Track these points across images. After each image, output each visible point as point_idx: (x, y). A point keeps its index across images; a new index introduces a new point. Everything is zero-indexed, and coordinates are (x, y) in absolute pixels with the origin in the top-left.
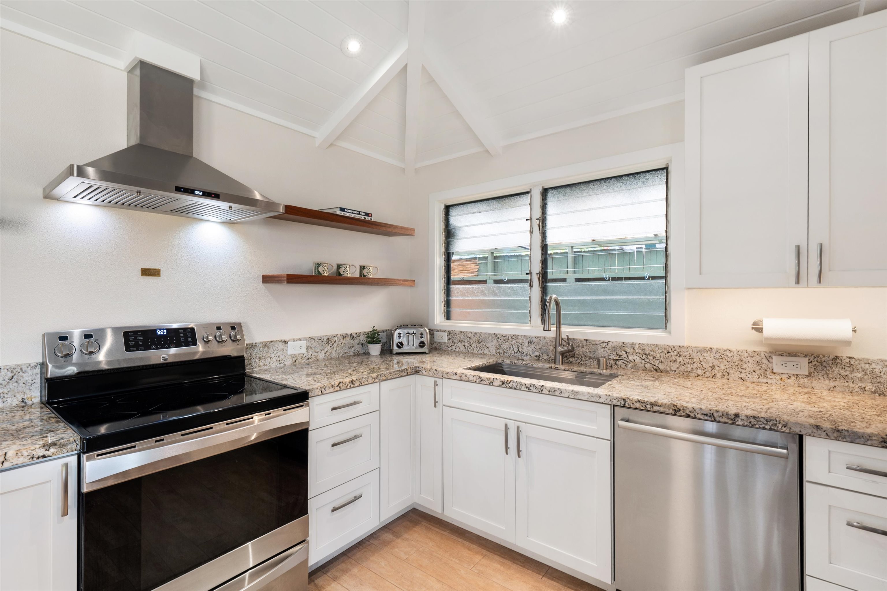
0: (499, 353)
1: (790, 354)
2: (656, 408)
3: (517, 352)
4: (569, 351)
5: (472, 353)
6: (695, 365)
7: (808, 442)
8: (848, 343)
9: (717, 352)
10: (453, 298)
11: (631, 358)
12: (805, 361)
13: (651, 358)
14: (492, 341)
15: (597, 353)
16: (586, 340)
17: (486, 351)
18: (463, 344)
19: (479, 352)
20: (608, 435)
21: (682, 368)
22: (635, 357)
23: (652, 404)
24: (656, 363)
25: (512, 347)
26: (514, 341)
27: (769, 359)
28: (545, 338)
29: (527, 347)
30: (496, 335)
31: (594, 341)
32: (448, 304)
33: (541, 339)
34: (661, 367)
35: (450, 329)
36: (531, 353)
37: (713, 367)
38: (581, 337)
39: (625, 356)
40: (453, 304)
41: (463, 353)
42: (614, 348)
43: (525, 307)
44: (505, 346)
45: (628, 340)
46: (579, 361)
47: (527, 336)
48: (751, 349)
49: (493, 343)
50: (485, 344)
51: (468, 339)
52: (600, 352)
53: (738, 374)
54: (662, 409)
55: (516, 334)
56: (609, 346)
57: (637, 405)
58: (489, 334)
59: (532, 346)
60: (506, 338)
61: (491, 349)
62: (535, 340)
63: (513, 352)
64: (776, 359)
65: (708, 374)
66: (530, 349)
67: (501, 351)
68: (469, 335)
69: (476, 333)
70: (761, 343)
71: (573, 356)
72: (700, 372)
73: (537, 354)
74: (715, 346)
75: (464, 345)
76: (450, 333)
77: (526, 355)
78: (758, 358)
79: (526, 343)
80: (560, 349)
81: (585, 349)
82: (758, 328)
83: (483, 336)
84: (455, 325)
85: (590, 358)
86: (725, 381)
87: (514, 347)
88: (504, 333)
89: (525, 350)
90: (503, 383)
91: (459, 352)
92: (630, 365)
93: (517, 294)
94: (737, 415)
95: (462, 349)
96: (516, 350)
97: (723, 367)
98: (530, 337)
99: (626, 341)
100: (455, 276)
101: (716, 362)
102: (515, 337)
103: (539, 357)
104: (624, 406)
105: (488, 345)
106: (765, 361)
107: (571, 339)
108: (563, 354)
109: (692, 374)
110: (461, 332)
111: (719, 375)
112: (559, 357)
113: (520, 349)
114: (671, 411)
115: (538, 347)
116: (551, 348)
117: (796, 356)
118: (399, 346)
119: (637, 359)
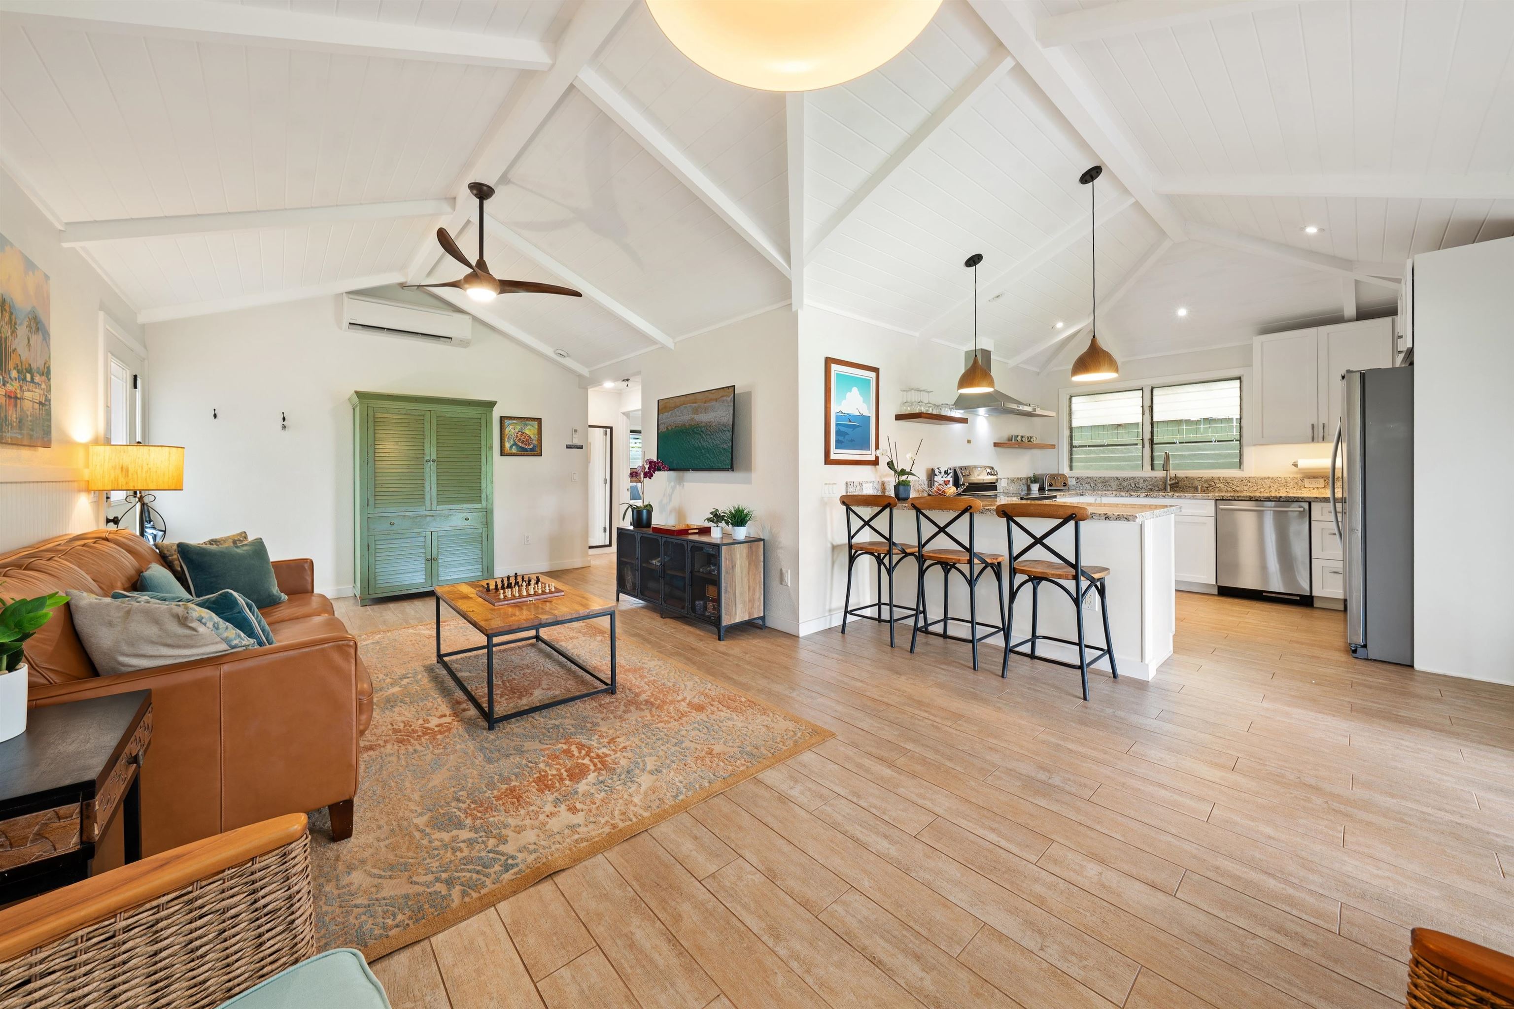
1: (1314, 478)
2: (1240, 498)
4: (1176, 483)
7: (1313, 504)
9: (1272, 479)
10: (1074, 456)
11: (1217, 485)
12: (1323, 480)
13: (1231, 484)
14: (1114, 482)
15: (1194, 484)
16: (1187, 477)
18: (1089, 485)
19: (1103, 489)
20: (1214, 514)
21: (1250, 489)
23: (1238, 497)
24: (1234, 487)
26: (1132, 481)
27: (1302, 480)
28: (1156, 477)
30: (1117, 478)
31: (1192, 477)
32: (1071, 460)
33: (1153, 478)
34: (1238, 489)
35: (1078, 476)
37: (1270, 487)
38: (1183, 476)
39: (1214, 484)
40: (1074, 460)
41: (1089, 490)
42: (1206, 481)
43: (1138, 460)
44: (1124, 484)
45: (1216, 476)
46: (1181, 489)
47: (1142, 477)
48: (1292, 476)
50: (1107, 484)
52: (1196, 483)
53: (1285, 490)
54: (1243, 498)
56: (1203, 480)
57: (1230, 498)
58: (1111, 477)
59: (1146, 483)
60: (1125, 479)
61: (1112, 486)
62: (1148, 478)
63: (1131, 487)
64: (1306, 480)
66: (1144, 485)
67: (1121, 487)
68: (1095, 479)
69: (1100, 477)
70: (1297, 473)
71: (1178, 487)
73: (1150, 487)
74: (1271, 476)
76: (1078, 478)
77: (1141, 488)
78: (1295, 479)
79: (1142, 481)
80: (1169, 482)
81: (1186, 482)
82: (1296, 465)
83: (1106, 479)
84: (1077, 473)
85: (1189, 487)
87: (1132, 484)
88: (1127, 476)
89: (1140, 485)
90: (1147, 495)
91: (1085, 490)
92: (1217, 489)
93: (1132, 453)
94: (1281, 497)
95: (1089, 487)
96: (1133, 486)
97: (1276, 486)
98: (1145, 477)
100: (1075, 443)
101: (1272, 484)
102: (1134, 478)
103: (1151, 489)
104: (1223, 500)
105: (1110, 484)
106: (1300, 482)
108: (1170, 485)
109: (1257, 492)
110: (1088, 477)
112: (1168, 487)
113: (1137, 485)
114: (1248, 499)
115: (1151, 481)
116: (1161, 483)
117: (1317, 478)
118: (1050, 485)
119: (1222, 486)
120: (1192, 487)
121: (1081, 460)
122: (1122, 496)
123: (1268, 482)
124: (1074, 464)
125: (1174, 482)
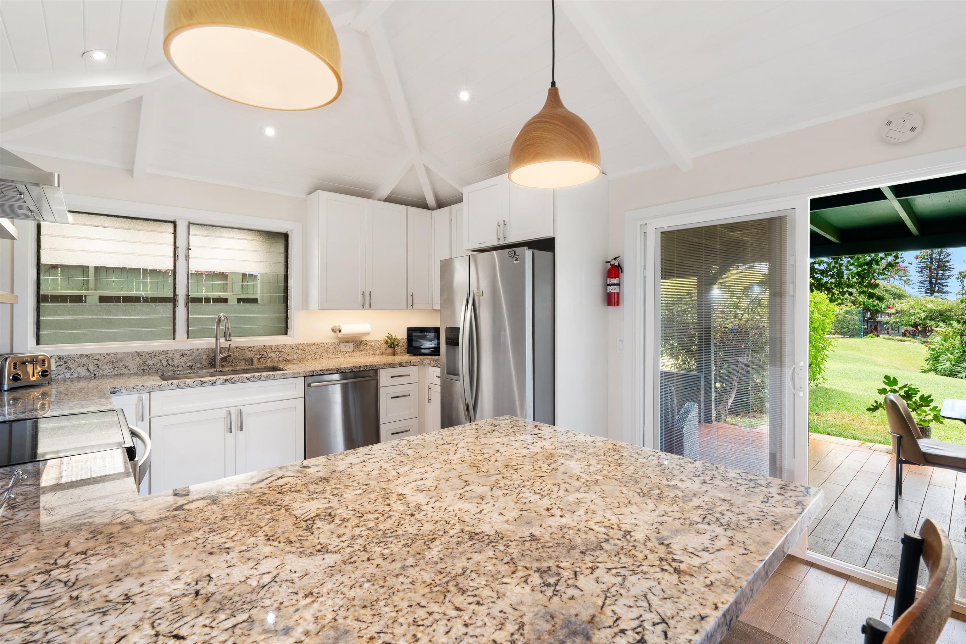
0: (143, 370)
1: (347, 342)
2: (329, 372)
3: (167, 366)
4: (228, 356)
5: (102, 376)
6: (307, 354)
7: (380, 371)
8: (368, 334)
9: (317, 345)
10: (45, 318)
11: (269, 355)
12: (352, 344)
13: (283, 353)
14: (133, 360)
15: (245, 356)
16: (237, 347)
17: (125, 371)
18: (85, 368)
19: (113, 373)
20: (302, 394)
21: (300, 357)
22: (272, 355)
23: (327, 370)
25: (161, 362)
26: (163, 356)
27: (339, 345)
28: (198, 350)
29: (178, 359)
30: (138, 354)
31: (242, 347)
32: (39, 325)
33: (194, 351)
34: (288, 358)
35: (61, 354)
36: (183, 364)
37: (315, 354)
39: (266, 354)
40: (44, 326)
41: (85, 378)
42: (258, 350)
43: (166, 325)
44: (151, 362)
45: (267, 344)
46: (230, 364)
47: (178, 350)
48: (332, 341)
49: (134, 361)
50: (122, 364)
51: (95, 362)
52: (248, 354)
54: (331, 372)
55: (166, 349)
56: (254, 350)
57: (320, 373)
58: (128, 353)
59: (184, 358)
60: (151, 355)
61: (131, 368)
62: (187, 352)
63: (161, 367)
64: (342, 345)
65: (313, 358)
66: (182, 361)
67: (145, 368)
68: (97, 358)
69: (108, 354)
70: (335, 338)
71: (226, 361)
72: (309, 357)
73: (189, 364)
74: (316, 342)
75: (88, 370)
76: (60, 358)
77: (178, 367)
78: (334, 346)
79: (177, 356)
80: (220, 356)
81: (236, 354)
82: (338, 330)
83: (119, 356)
85: (240, 360)
86: (321, 360)
87: (163, 362)
88: (151, 350)
89: (176, 362)
90: (226, 381)
91: (78, 378)
92: (269, 360)
98: (182, 350)
99: (266, 344)
101: (317, 351)
102: (165, 352)
103: (191, 367)
104: (313, 375)
105: (127, 364)
106: (337, 347)
107: (223, 348)
108: (222, 359)
109: (305, 359)
110: (82, 355)
111: (318, 358)
112: (219, 363)
113: (170, 363)
114: (335, 372)
115: (191, 358)
116: (205, 357)
117: (349, 342)
118: (16, 378)
119: (274, 355)
120: (243, 360)
121: (58, 325)
122: (188, 386)
123: (314, 348)
124: (43, 332)
125: (225, 354)
